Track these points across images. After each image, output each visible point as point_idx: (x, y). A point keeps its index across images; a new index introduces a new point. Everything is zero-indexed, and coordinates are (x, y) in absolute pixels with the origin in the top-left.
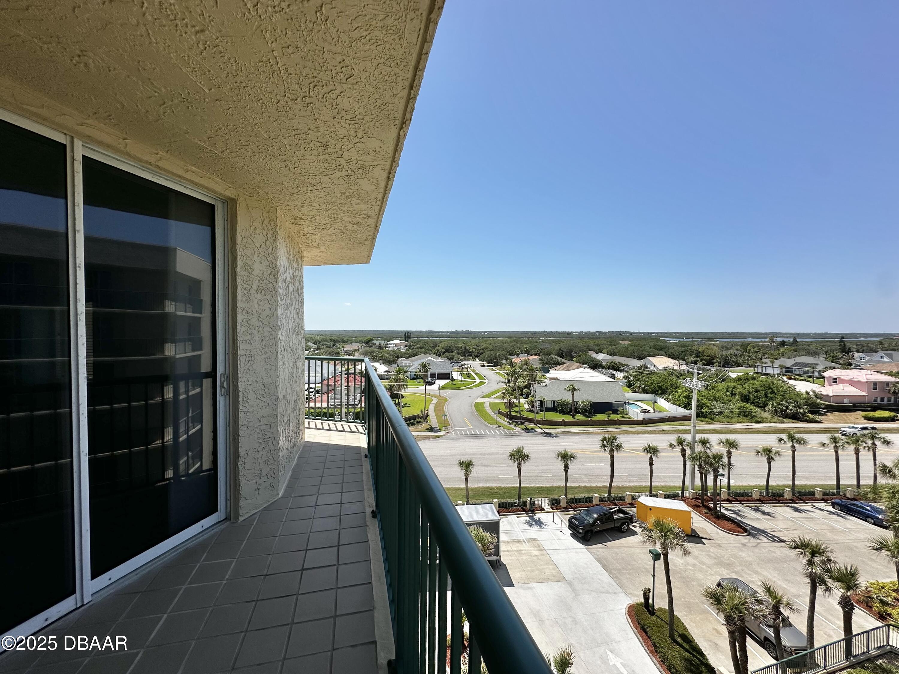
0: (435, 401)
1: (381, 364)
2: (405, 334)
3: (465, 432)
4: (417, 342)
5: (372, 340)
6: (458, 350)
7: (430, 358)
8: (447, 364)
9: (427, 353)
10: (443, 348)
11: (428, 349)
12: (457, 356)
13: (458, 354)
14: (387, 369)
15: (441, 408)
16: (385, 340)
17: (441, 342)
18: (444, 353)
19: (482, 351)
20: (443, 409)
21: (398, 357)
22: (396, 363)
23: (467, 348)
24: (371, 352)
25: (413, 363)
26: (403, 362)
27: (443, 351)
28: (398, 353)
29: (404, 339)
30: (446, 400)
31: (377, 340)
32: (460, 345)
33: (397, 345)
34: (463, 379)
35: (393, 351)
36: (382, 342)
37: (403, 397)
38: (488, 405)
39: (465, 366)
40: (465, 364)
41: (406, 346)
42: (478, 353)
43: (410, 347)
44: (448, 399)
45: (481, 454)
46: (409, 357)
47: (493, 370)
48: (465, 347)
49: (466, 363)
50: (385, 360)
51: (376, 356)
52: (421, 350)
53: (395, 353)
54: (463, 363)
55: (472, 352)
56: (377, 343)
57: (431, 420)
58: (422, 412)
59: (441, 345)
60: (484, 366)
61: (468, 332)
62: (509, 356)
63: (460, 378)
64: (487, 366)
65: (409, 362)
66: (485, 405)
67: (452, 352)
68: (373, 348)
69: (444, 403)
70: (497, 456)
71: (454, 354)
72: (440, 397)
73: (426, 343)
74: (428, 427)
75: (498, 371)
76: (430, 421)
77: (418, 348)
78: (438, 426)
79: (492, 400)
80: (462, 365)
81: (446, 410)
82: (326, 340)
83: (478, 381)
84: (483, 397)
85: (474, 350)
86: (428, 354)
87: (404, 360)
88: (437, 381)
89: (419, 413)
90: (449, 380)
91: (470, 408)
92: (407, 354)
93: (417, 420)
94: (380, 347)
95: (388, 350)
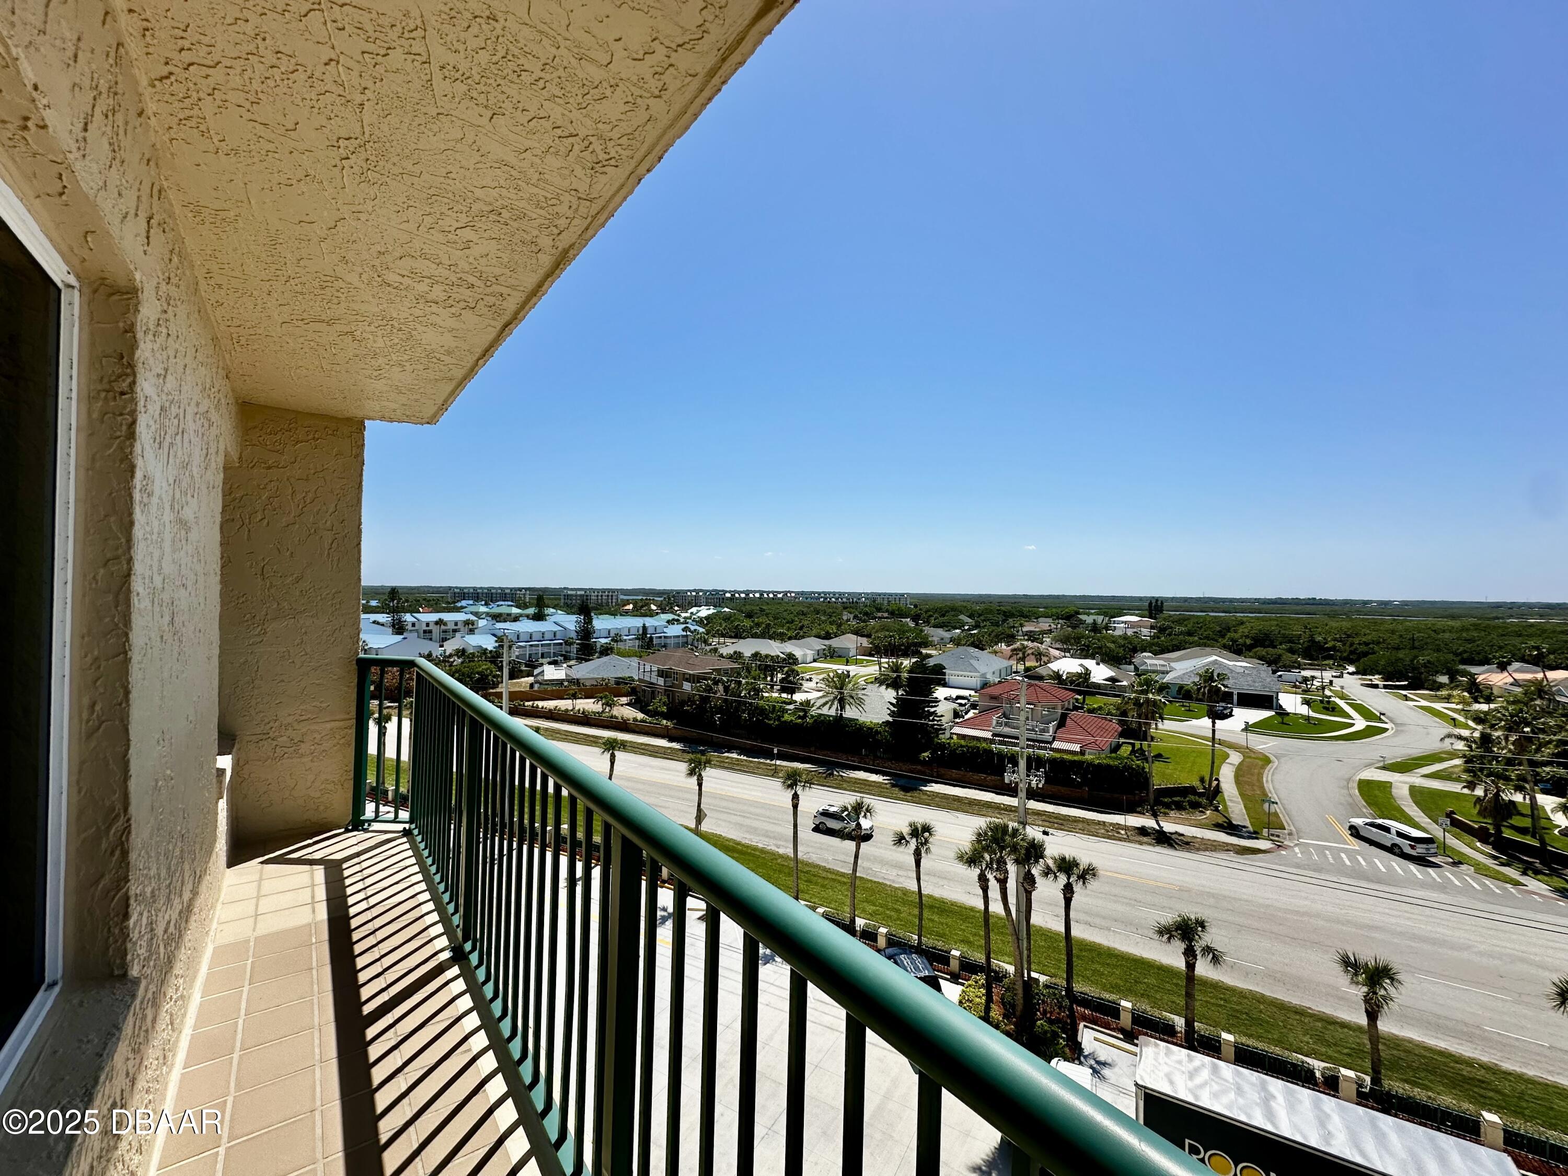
0: (1235, 758)
1: (1098, 664)
2: (1151, 604)
3: (1337, 858)
4: (1181, 621)
5: (1078, 613)
6: (1293, 642)
7: (1214, 658)
8: (1263, 675)
9: (1205, 645)
10: (1247, 637)
11: (1207, 638)
12: (1288, 657)
13: (1292, 651)
14: (1113, 674)
15: (1255, 778)
16: (1105, 614)
17: (1242, 623)
18: (1250, 648)
19: (1363, 648)
20: (1260, 780)
21: (1135, 650)
22: (1130, 663)
23: (1319, 638)
24: (1078, 639)
25: (1173, 664)
26: (1149, 661)
27: (1248, 642)
28: (1136, 641)
29: (1146, 613)
30: (1267, 761)
31: (1088, 614)
32: (1297, 630)
33: (1131, 625)
34: (1312, 714)
35: (1125, 637)
36: (1100, 619)
37: (1152, 739)
38: (1405, 791)
39: (1317, 683)
40: (1313, 678)
41: (1152, 627)
42: (1352, 652)
43: (1162, 630)
44: (1272, 758)
45: (1401, 934)
46: (1163, 652)
47: (1406, 698)
48: (1311, 636)
49: (1317, 674)
50: (1106, 654)
51: (1088, 646)
52: (1191, 639)
53: (1130, 643)
54: (1307, 673)
55: (1334, 648)
56: (1089, 620)
57: (1229, 803)
58: (1202, 780)
59: (1241, 629)
60: (1376, 686)
61: (1312, 602)
62: (1462, 667)
63: (1304, 710)
64: (1385, 687)
65: (1162, 662)
66: (1394, 791)
67: (1275, 647)
68: (1080, 630)
69: (1263, 767)
70: (1465, 955)
71: (1280, 652)
72: (1246, 751)
73: (1201, 624)
74: (1221, 820)
75: (1424, 703)
76: (1225, 807)
77: (1181, 633)
78: (1248, 824)
79: (1416, 779)
80: (1305, 680)
81: (1268, 786)
82: (990, 611)
83: (1360, 724)
84: (1384, 768)
85: (1339, 644)
86: (1208, 649)
87: (1149, 658)
88: (1237, 711)
89: (1196, 783)
90: (1271, 713)
91: (1345, 791)
92: (1158, 645)
93: (1192, 797)
94: (1095, 628)
95: (1113, 636)
